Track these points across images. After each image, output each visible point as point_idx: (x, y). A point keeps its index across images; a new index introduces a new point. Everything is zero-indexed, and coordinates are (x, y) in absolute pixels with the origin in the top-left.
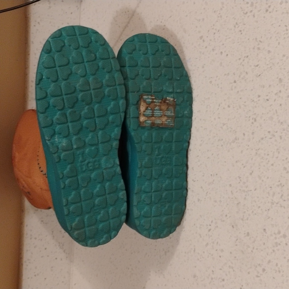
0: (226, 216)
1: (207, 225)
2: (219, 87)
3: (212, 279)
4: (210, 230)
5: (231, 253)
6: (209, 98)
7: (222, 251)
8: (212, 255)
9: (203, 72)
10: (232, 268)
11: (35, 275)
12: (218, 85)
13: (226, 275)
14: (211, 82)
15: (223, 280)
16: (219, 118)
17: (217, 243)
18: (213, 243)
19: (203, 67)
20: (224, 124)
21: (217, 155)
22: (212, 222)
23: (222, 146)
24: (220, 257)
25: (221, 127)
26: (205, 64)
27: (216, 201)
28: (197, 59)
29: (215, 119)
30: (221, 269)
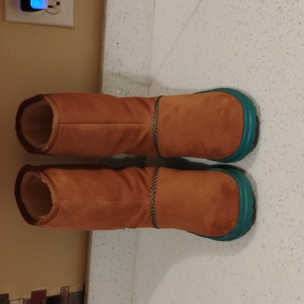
0: (298, 185)
1: (278, 196)
2: (295, 58)
3: (281, 248)
4: (280, 200)
5: (301, 222)
6: (285, 69)
7: (292, 220)
8: (282, 225)
9: (280, 42)
10: (302, 237)
11: (104, 244)
12: (294, 55)
13: (296, 244)
14: (287, 53)
15: (292, 249)
16: (295, 88)
17: (288, 213)
18: (283, 213)
19: (280, 38)
20: (299, 95)
21: (291, 126)
22: (283, 192)
23: (296, 116)
24: (290, 226)
25: (297, 98)
26: (282, 35)
27: (287, 172)
28: (274, 29)
29: (290, 90)
30: (290, 239)
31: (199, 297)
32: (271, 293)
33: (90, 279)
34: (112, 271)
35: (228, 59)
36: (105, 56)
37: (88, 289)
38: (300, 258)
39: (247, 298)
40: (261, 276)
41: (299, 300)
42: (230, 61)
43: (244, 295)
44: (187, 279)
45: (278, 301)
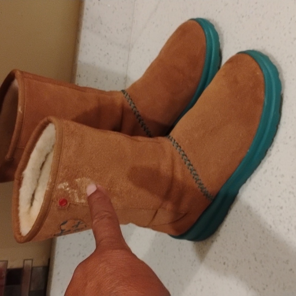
0: (290, 137)
3: (268, 208)
5: (293, 177)
6: (280, 13)
7: (283, 176)
8: (271, 182)
10: (293, 193)
13: (286, 202)
15: (282, 208)
16: (290, 33)
17: (277, 168)
18: (273, 169)
23: (291, 62)
24: (280, 183)
29: (285, 35)
30: (279, 196)
31: (174, 271)
32: (255, 258)
33: (56, 252)
34: (80, 245)
35: (216, 11)
36: (85, 11)
37: (53, 264)
38: (290, 217)
39: (228, 266)
40: (245, 240)
41: (288, 263)
42: (219, 12)
43: (224, 264)
44: (162, 251)
45: (263, 266)
